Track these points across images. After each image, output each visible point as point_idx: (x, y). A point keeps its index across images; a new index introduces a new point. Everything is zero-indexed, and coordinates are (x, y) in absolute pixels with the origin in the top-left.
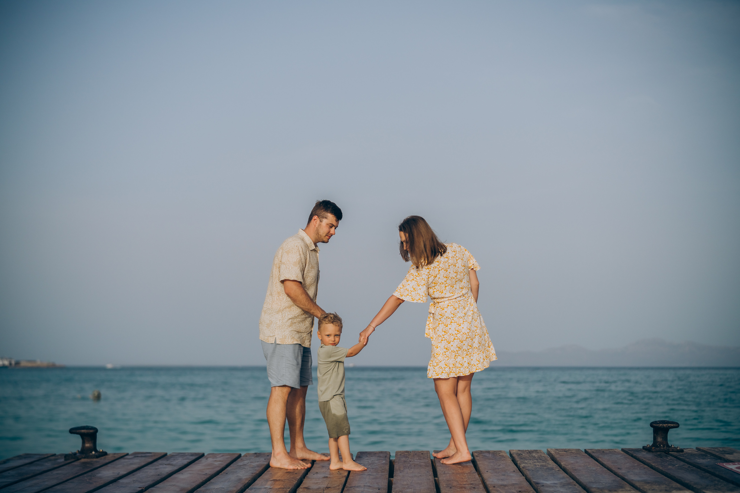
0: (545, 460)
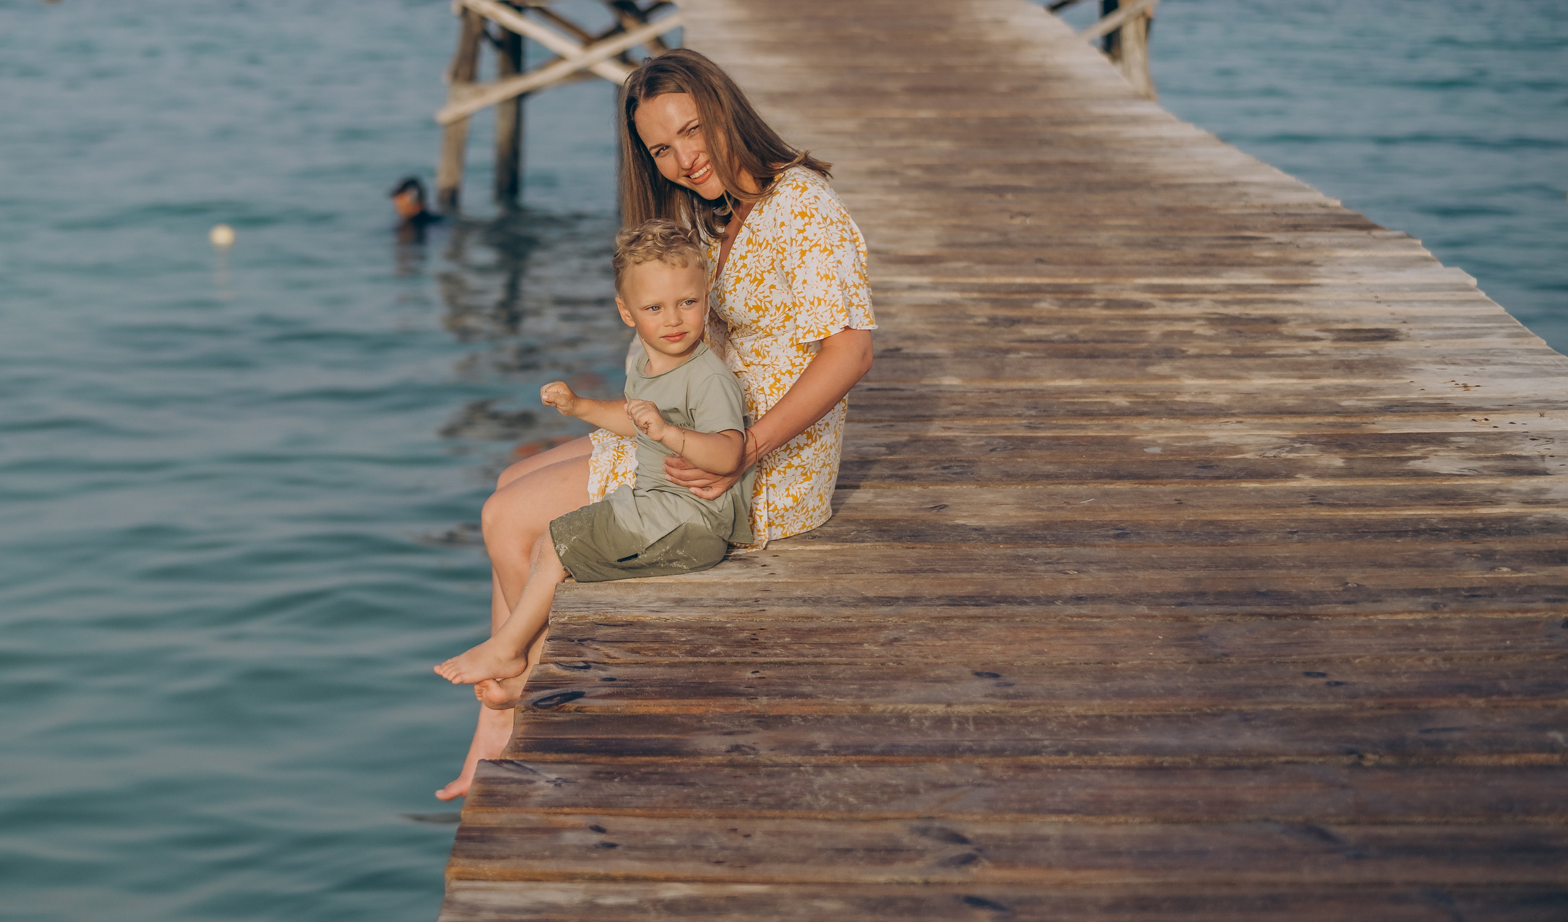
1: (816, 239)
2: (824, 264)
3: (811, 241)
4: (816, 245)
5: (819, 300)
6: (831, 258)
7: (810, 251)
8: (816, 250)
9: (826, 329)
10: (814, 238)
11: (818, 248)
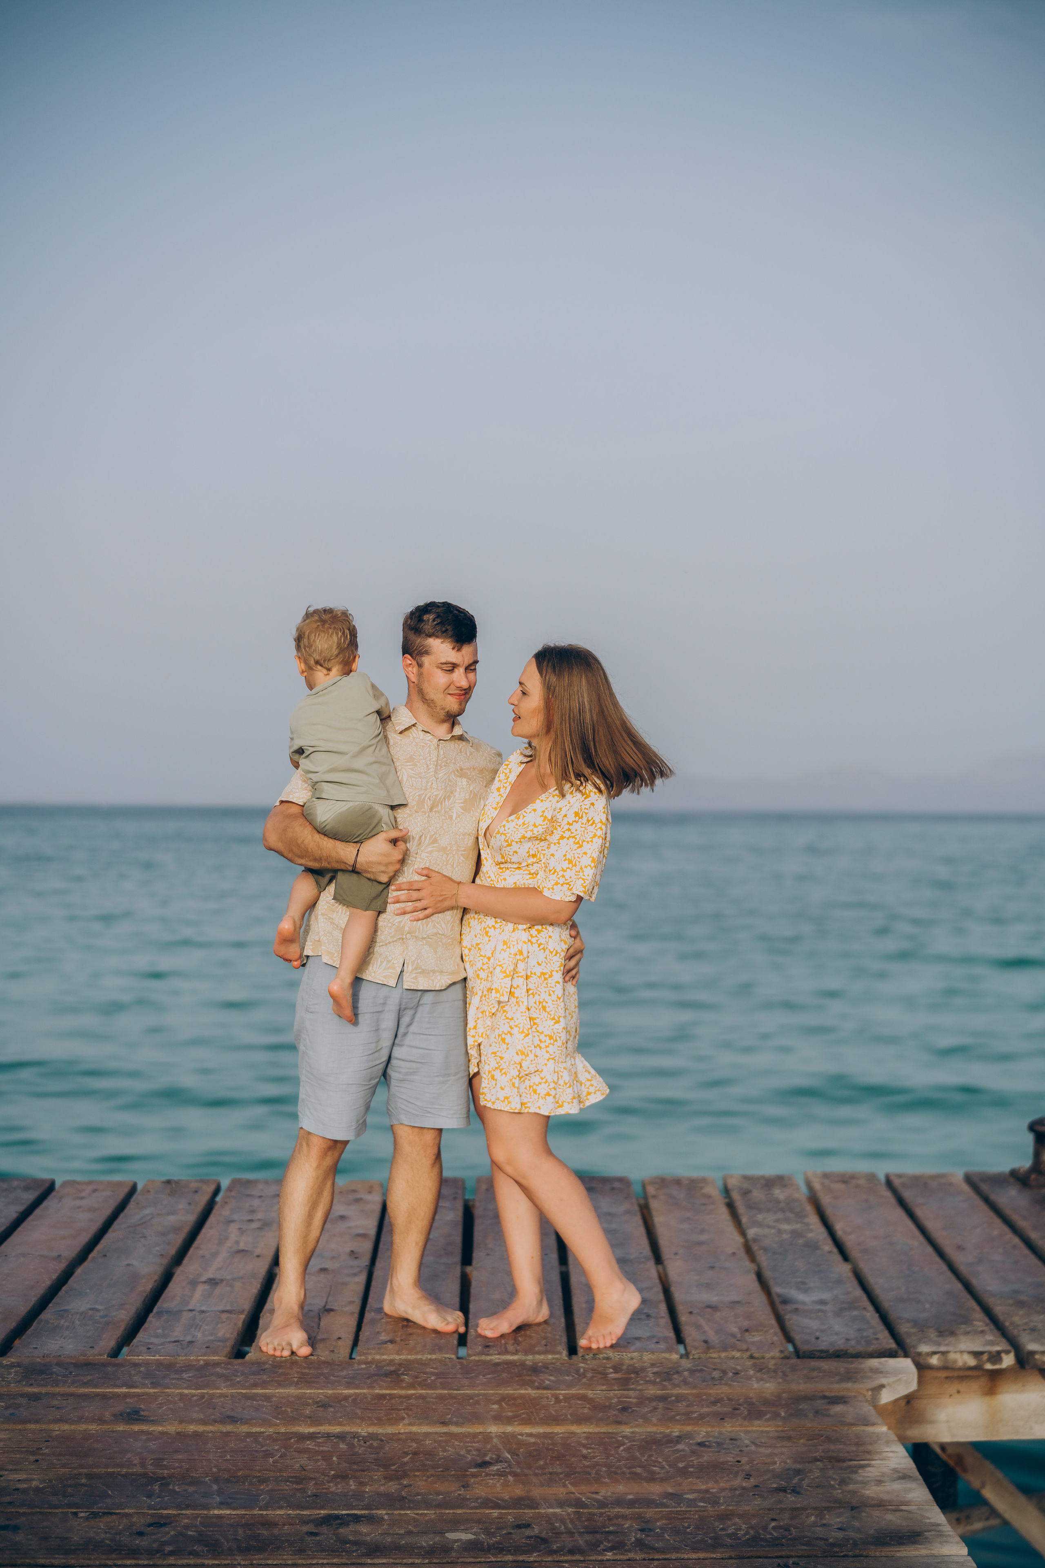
0: (800, 1216)
1: (576, 833)
2: (573, 852)
3: (572, 833)
4: (573, 837)
5: (555, 871)
6: (579, 851)
7: (568, 839)
8: (572, 840)
9: (543, 888)
10: (575, 832)
11: (574, 839)
